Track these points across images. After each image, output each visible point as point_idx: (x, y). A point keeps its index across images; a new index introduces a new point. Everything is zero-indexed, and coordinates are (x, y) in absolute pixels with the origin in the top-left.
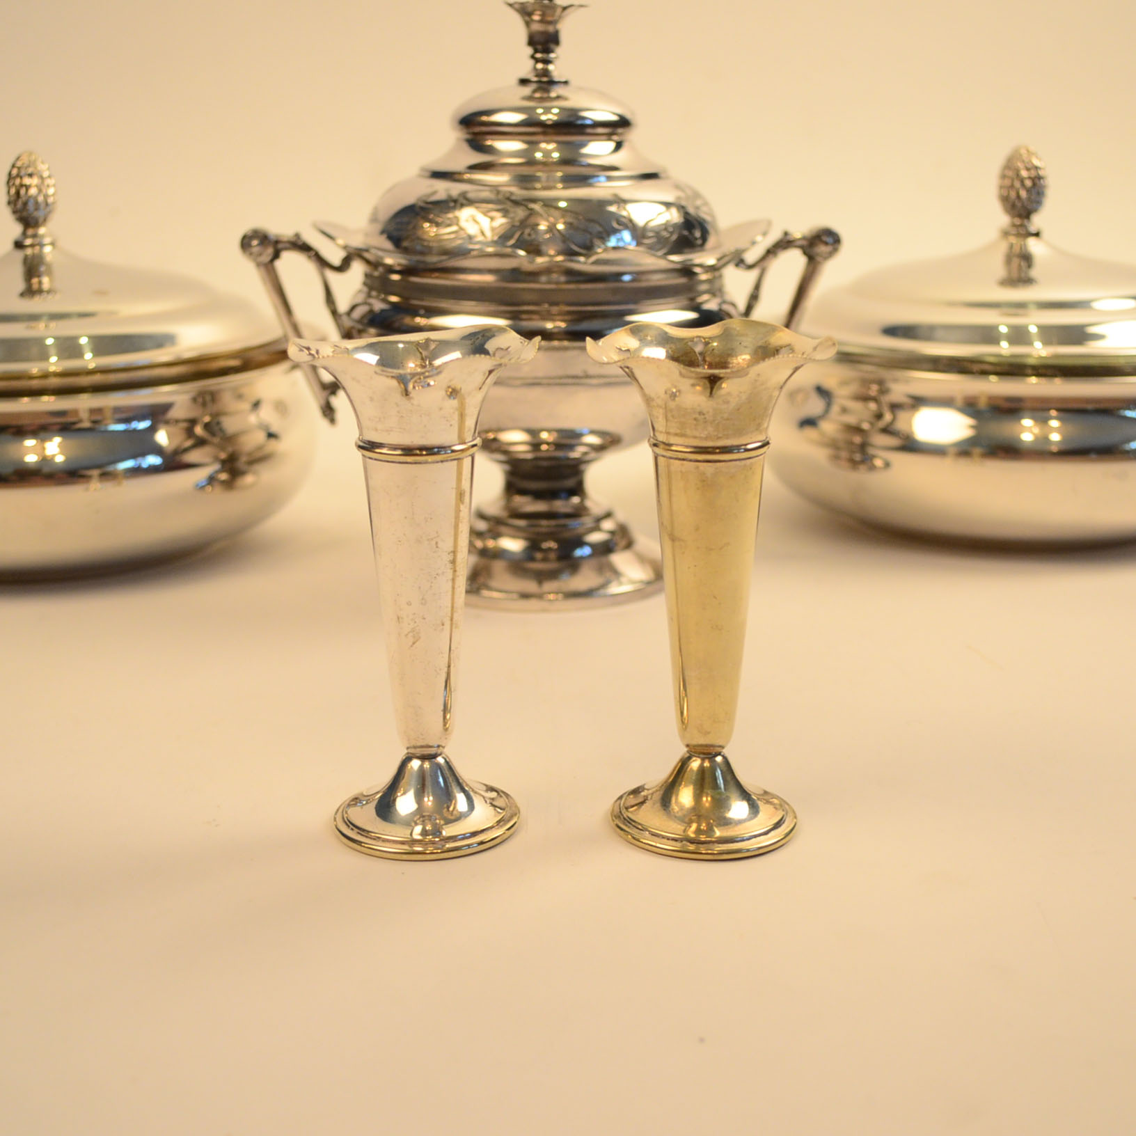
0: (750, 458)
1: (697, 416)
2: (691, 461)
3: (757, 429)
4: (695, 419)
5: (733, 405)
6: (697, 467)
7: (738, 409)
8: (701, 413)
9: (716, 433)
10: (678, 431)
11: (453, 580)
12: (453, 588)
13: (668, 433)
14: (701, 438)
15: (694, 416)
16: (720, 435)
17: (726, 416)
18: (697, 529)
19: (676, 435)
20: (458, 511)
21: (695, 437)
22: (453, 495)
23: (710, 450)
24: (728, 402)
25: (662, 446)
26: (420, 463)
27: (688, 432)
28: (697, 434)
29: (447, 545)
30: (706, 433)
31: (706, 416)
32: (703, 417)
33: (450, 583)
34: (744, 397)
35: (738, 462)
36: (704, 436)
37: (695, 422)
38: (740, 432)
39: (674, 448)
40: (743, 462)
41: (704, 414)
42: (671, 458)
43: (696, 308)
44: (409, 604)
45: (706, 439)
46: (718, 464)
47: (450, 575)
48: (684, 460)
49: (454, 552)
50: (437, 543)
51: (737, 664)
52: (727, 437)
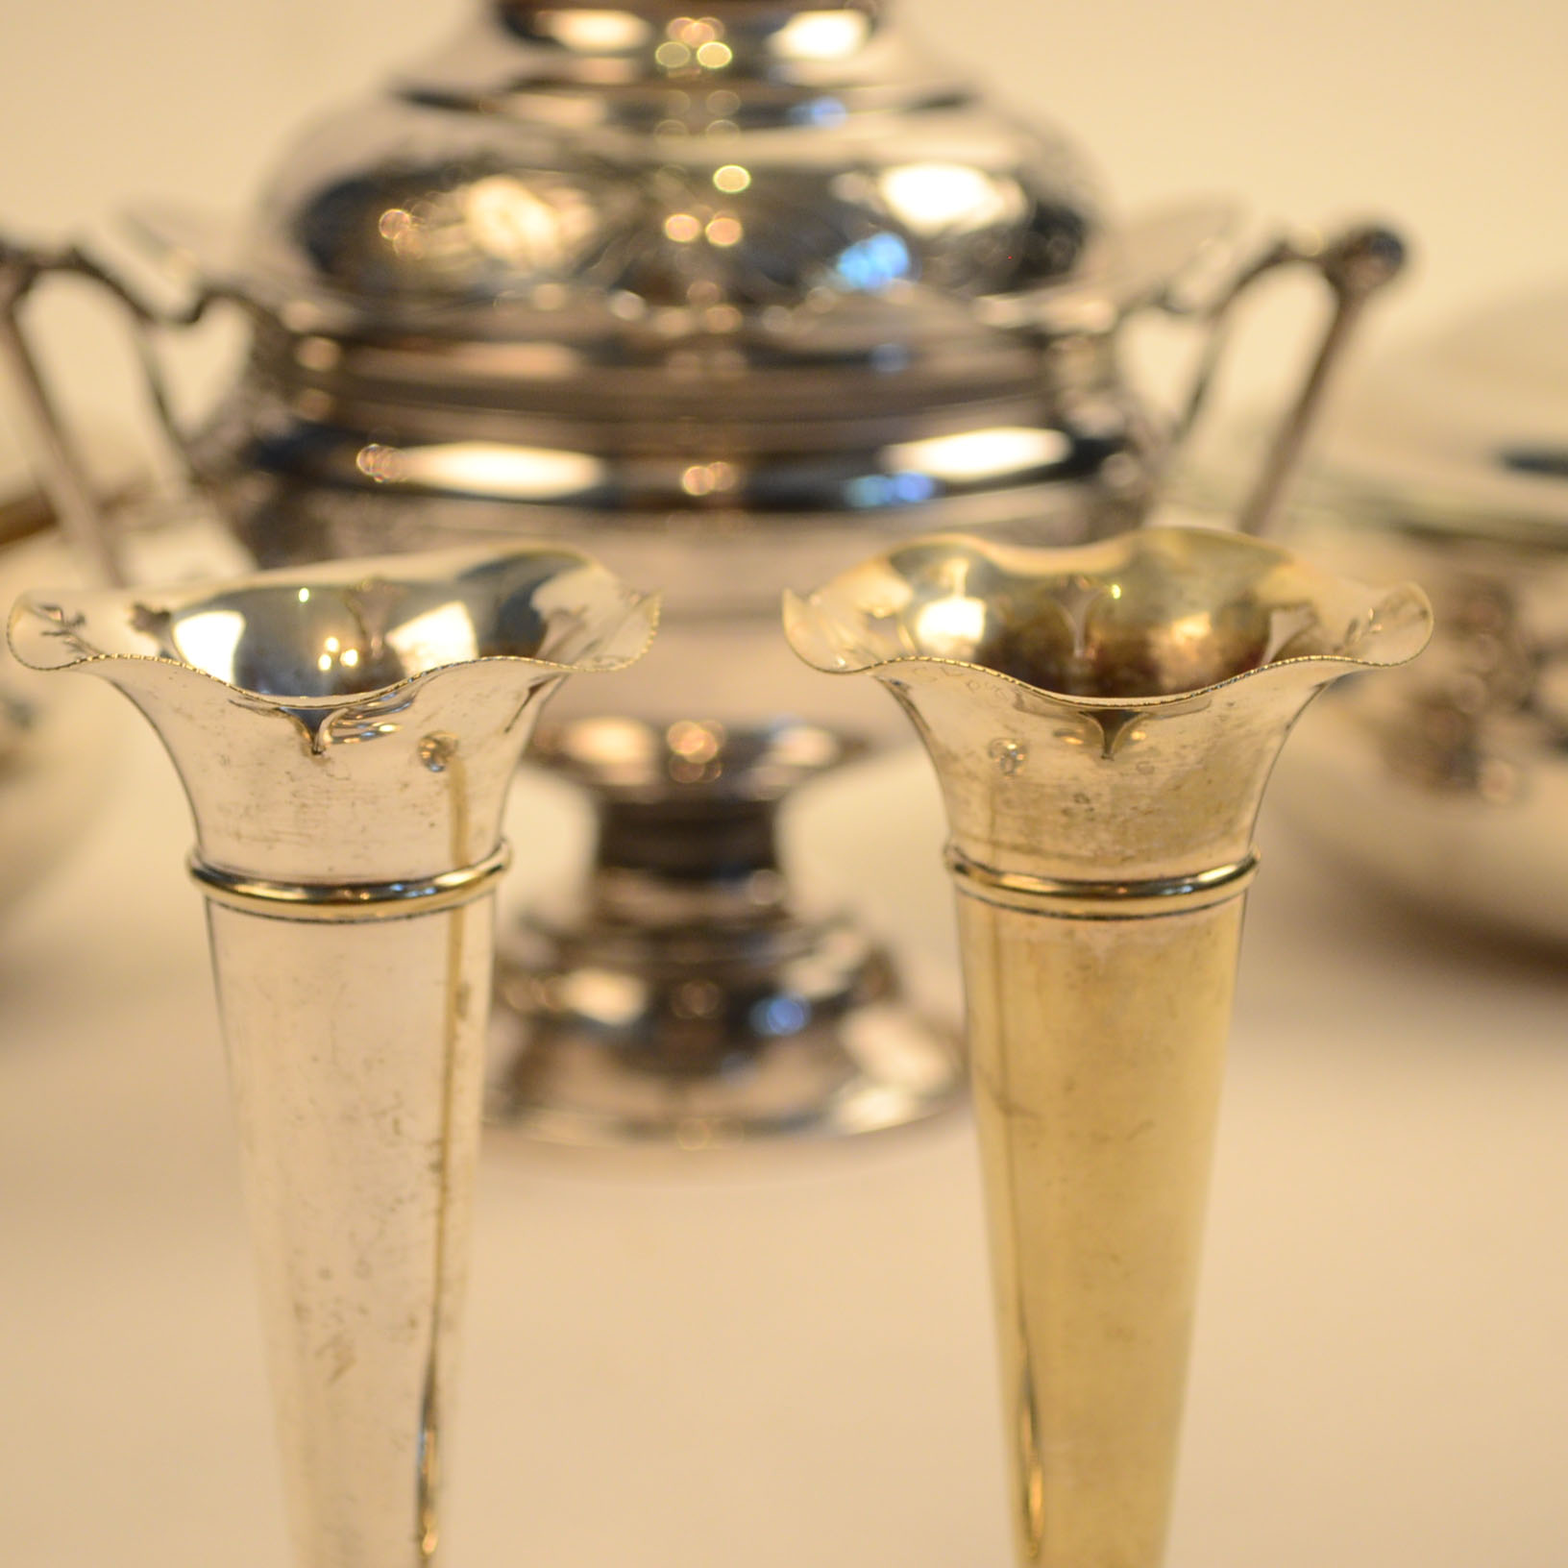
0: (1206, 907)
1: (1071, 804)
2: (1053, 915)
3: (1224, 834)
4: (1065, 812)
5: (1163, 776)
6: (1070, 933)
7: (1178, 788)
8: (1080, 797)
9: (1118, 848)
10: (1021, 840)
11: (441, 1212)
12: (441, 1233)
13: (995, 844)
14: (1081, 860)
15: (1063, 805)
16: (1129, 852)
17: (1144, 804)
18: (1069, 1087)
19: (1016, 848)
20: (451, 1038)
21: (1064, 857)
22: (437, 1000)
23: (1103, 889)
24: (1151, 771)
25: (978, 873)
26: (352, 922)
27: (1048, 843)
28: (1068, 848)
29: (424, 1124)
30: (1092, 846)
31: (1095, 805)
32: (1085, 806)
33: (431, 1223)
34: (1192, 758)
35: (1175, 920)
36: (1091, 855)
37: (1064, 820)
38: (1181, 843)
39: (1010, 881)
40: (1189, 919)
41: (1087, 801)
42: (1003, 906)
43: (1053, 421)
44: (325, 1274)
45: (1093, 861)
46: (1125, 925)
47: (430, 1198)
48: (1034, 912)
49: (442, 1143)
50: (396, 1123)
51: (1168, 1422)
52: (1148, 856)
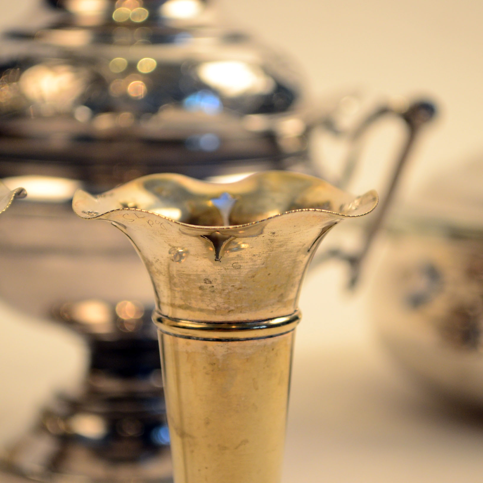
0: (271, 337)
1: (203, 284)
2: (198, 339)
3: (279, 301)
4: (201, 288)
5: (246, 270)
6: (206, 347)
7: (253, 277)
8: (207, 281)
9: (226, 306)
10: (182, 303)
13: (172, 305)
14: (209, 312)
15: (199, 285)
16: (232, 308)
17: (237, 284)
18: (207, 423)
19: (180, 307)
21: (201, 310)
23: (223, 326)
24: (239, 268)
25: (167, 321)
27: (194, 304)
28: (203, 306)
30: (214, 305)
31: (214, 284)
32: (210, 285)
34: (259, 262)
35: (255, 342)
36: (213, 309)
37: (200, 292)
38: (256, 305)
39: (182, 323)
40: (263, 342)
41: (211, 282)
42: (176, 336)
45: (215, 312)
46: (231, 344)
48: (189, 338)
52: (241, 310)
